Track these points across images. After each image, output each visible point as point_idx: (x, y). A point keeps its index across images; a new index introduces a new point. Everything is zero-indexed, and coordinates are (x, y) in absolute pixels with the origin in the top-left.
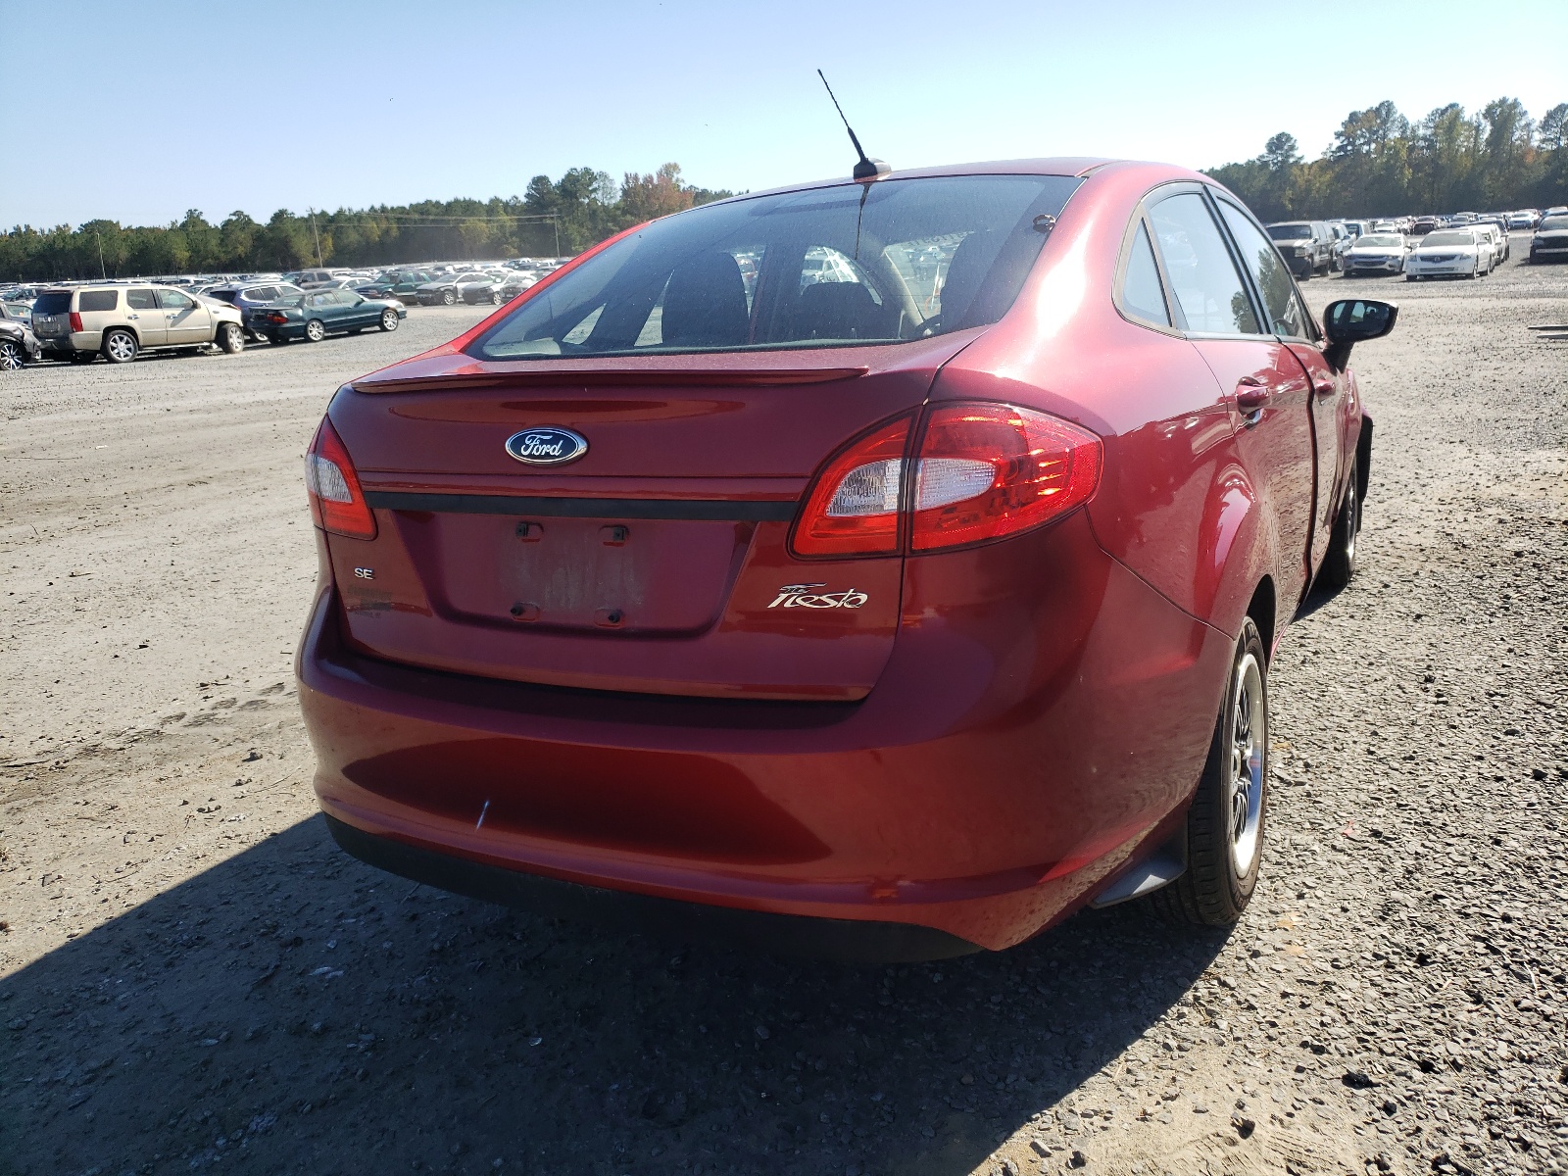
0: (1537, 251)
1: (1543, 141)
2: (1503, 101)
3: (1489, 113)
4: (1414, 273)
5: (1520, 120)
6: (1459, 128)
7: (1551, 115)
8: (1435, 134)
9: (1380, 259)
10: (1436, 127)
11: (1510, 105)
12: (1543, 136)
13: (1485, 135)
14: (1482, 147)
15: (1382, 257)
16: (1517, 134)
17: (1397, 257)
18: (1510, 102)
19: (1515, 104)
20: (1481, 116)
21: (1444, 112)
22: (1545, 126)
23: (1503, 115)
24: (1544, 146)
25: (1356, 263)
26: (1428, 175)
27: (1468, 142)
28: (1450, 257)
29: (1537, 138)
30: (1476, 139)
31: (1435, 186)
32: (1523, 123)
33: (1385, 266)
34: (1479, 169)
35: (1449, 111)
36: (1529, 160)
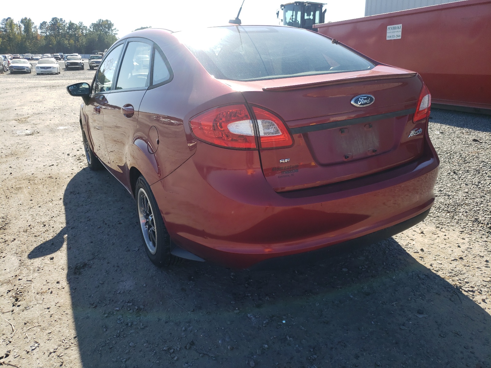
0: (69, 66)
1: (42, 32)
2: (26, 18)
3: (22, 21)
4: (39, 72)
5: (33, 25)
6: (14, 26)
7: (42, 25)
8: (6, 27)
9: (23, 68)
10: (6, 25)
11: (28, 20)
12: (41, 31)
13: (23, 29)
14: (23, 32)
15: (23, 67)
16: (33, 30)
17: (28, 67)
18: (28, 19)
19: (30, 20)
20: (20, 23)
21: (7, 20)
22: (41, 28)
23: (27, 23)
24: (42, 34)
25: (14, 69)
26: (7, 40)
27: (18, 30)
28: (50, 68)
29: (39, 32)
30: (20, 30)
31: (11, 44)
32: (34, 26)
33: (25, 70)
34: (24, 40)
35: (9, 19)
36: (39, 38)
